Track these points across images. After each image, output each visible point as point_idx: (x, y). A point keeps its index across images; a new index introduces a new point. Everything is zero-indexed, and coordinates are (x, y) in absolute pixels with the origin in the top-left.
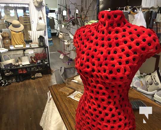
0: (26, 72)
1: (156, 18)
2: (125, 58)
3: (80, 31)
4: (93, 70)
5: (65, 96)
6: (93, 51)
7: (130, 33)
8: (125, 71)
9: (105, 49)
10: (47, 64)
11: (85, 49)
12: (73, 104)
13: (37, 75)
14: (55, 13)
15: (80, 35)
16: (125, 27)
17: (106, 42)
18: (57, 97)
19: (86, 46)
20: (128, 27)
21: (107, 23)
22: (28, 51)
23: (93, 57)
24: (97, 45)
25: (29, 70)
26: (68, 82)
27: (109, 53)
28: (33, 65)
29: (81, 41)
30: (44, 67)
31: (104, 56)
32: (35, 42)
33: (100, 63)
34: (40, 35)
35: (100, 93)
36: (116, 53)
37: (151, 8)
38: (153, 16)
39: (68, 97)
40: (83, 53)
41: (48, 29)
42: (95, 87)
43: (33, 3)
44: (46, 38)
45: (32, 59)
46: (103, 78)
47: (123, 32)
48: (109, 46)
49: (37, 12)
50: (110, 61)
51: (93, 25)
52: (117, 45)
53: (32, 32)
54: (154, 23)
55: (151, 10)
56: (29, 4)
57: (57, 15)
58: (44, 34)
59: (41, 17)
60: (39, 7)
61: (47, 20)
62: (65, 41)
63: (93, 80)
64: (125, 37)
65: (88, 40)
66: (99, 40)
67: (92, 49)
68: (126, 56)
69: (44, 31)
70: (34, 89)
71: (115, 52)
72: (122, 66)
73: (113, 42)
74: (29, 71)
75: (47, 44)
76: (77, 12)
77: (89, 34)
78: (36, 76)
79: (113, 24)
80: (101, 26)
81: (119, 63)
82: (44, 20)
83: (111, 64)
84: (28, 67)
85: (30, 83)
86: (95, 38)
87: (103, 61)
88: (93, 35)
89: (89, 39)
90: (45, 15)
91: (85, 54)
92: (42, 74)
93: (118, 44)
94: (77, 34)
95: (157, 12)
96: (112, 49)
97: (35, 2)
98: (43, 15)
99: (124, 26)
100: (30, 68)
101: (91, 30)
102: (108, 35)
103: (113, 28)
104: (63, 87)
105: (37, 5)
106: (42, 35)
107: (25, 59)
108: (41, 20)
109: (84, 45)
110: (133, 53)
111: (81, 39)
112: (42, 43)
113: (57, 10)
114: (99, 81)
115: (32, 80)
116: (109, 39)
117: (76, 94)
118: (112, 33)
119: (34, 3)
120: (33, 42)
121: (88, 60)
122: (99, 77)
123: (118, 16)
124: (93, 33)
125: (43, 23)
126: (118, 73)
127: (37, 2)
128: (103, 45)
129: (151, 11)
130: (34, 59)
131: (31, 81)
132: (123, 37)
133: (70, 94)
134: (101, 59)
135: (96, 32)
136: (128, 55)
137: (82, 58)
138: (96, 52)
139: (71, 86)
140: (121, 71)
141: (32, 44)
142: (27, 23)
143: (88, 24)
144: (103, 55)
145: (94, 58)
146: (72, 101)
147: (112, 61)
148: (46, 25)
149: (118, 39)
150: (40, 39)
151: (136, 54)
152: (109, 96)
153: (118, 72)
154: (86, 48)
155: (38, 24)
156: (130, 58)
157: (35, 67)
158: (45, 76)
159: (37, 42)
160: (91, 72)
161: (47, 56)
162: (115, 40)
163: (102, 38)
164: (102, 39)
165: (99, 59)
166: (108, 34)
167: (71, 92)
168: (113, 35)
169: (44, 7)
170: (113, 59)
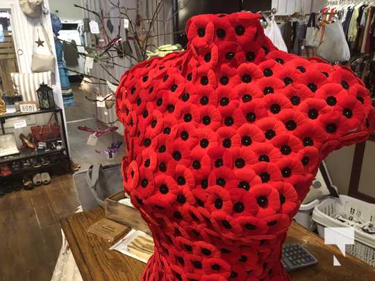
0: (10, 172)
1: (305, 37)
2: (278, 160)
3: (133, 77)
4: (178, 197)
5: (105, 245)
6: (177, 136)
7: (288, 80)
8: (283, 200)
9: (215, 130)
10: (62, 150)
11: (151, 131)
12: (126, 272)
13: (37, 178)
14: (77, 31)
15: (135, 89)
16: (270, 61)
17: (215, 110)
18: (83, 251)
19: (153, 123)
20: (277, 60)
21: (214, 50)
22: (12, 121)
23: (177, 155)
24: (188, 118)
25: (16, 167)
26: (109, 206)
27: (227, 143)
28: (27, 155)
29: (139, 105)
30: (55, 158)
31: (212, 154)
32: (29, 99)
33: (200, 177)
34: (41, 83)
35: (203, 266)
36: (249, 143)
37: (293, 16)
38: (298, 33)
39: (111, 249)
40: (146, 142)
41: (59, 68)
42: (189, 249)
43: (19, 8)
44: (57, 88)
45: (23, 141)
46: (216, 225)
47: (265, 78)
48: (225, 120)
49: (31, 27)
50: (232, 169)
51: (171, 59)
52: (251, 116)
53: (21, 76)
54: (303, 48)
55: (294, 20)
56: (10, 9)
57: (83, 36)
58: (52, 80)
59: (42, 40)
60: (35, 15)
61: (56, 47)
62: (98, 98)
63: (180, 229)
64: (272, 91)
65: (159, 102)
66: (193, 103)
67: (173, 132)
68: (281, 151)
69: (50, 73)
70: (32, 214)
71: (246, 140)
72: (272, 187)
73: (237, 110)
74: (17, 169)
75: (60, 103)
76: (126, 24)
77: (162, 84)
78: (35, 180)
79: (233, 55)
80: (196, 62)
81: (261, 176)
82: (50, 46)
83: (237, 179)
84: (14, 161)
85: (21, 199)
86: (179, 98)
87: (211, 170)
88: (173, 87)
89: (161, 100)
90: (51, 35)
91: (151, 146)
92: (50, 175)
93: (252, 114)
94: (125, 84)
95: (307, 23)
96: (236, 132)
97: (24, 4)
98: (46, 35)
99: (266, 60)
100: (20, 162)
101: (166, 72)
102: (221, 86)
103: (235, 65)
104: (97, 221)
105: (29, 11)
106: (46, 83)
107: (6, 141)
108: (41, 46)
109: (147, 118)
110: (301, 143)
111: (138, 101)
112: (46, 102)
113: (80, 23)
114: (202, 233)
115: (26, 191)
116: (224, 101)
117: (132, 240)
118: (231, 81)
119: (22, 6)
120: (24, 100)
121: (162, 167)
122: (202, 219)
123: (246, 30)
124: (174, 81)
125: (48, 53)
126: (261, 209)
127: (30, 4)
128: (206, 120)
129: (294, 23)
130: (31, 141)
131: (24, 193)
132: (265, 93)
133: (117, 240)
134: (202, 163)
135: (182, 77)
136: (286, 148)
137: (145, 160)
138: (185, 139)
139: (118, 217)
140: (269, 203)
141: (21, 106)
142: (7, 54)
143: (156, 54)
144: (207, 148)
145: (181, 160)
146: (123, 260)
147: (237, 171)
148: (54, 59)
149: (250, 98)
150: (43, 93)
151: (311, 144)
152: (233, 272)
153: (260, 206)
154: (153, 127)
155: (36, 58)
156: (295, 157)
157: (31, 160)
158: (57, 178)
159: (34, 100)
160: (172, 204)
161: (61, 131)
162: (241, 103)
163: (201, 97)
164: (202, 100)
165: (196, 164)
166: (220, 84)
167: (120, 232)
168: (235, 87)
169: (48, 17)
170: (240, 163)
